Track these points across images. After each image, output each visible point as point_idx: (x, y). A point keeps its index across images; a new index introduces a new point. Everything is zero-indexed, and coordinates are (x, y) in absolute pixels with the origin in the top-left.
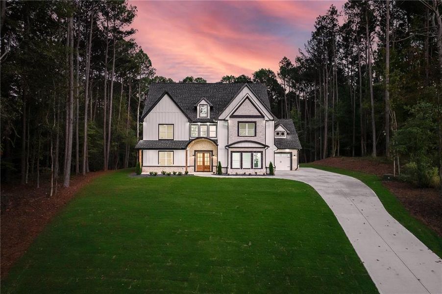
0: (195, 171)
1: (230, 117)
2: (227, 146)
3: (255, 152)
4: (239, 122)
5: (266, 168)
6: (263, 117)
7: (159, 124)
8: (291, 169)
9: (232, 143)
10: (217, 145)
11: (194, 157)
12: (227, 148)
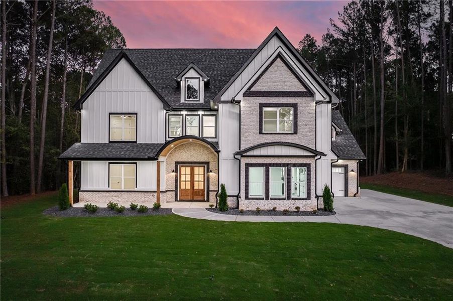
0: (176, 200)
1: (245, 95)
2: (237, 154)
3: (295, 165)
4: (262, 106)
5: (317, 197)
6: (310, 94)
7: (110, 114)
8: (346, 194)
9: (248, 147)
10: (218, 152)
11: (174, 173)
12: (238, 157)
